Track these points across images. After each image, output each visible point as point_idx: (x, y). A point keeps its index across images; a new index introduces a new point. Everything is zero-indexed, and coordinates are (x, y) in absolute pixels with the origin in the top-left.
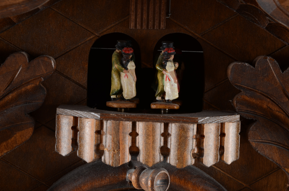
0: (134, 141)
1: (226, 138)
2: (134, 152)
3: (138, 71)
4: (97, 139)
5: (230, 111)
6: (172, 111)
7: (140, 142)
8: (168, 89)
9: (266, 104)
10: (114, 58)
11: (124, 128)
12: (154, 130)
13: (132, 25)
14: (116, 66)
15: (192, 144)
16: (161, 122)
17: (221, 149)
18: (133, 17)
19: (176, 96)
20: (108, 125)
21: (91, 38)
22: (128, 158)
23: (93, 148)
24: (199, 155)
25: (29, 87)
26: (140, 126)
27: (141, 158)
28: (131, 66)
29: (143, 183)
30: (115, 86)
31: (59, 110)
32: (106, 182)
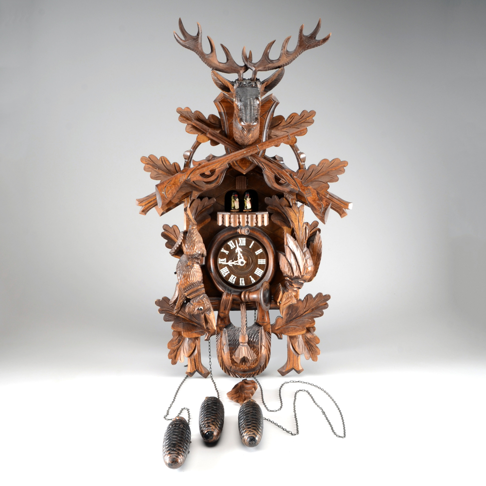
0: (239, 220)
1: (264, 219)
2: (239, 223)
3: (239, 201)
4: (229, 220)
5: (265, 211)
6: (249, 212)
7: (241, 220)
8: (248, 206)
9: (276, 209)
10: (232, 198)
11: (236, 217)
12: (244, 217)
13: (237, 188)
14: (233, 200)
15: (255, 220)
16: (246, 215)
17: (263, 222)
18: (237, 186)
19: (250, 207)
20: (232, 216)
21: (225, 192)
22: (238, 225)
23: (228, 223)
24: (257, 223)
25: (209, 207)
26: (241, 216)
27: (241, 225)
28: (237, 200)
29: (242, 231)
30: (233, 205)
31: (218, 213)
32: (231, 233)
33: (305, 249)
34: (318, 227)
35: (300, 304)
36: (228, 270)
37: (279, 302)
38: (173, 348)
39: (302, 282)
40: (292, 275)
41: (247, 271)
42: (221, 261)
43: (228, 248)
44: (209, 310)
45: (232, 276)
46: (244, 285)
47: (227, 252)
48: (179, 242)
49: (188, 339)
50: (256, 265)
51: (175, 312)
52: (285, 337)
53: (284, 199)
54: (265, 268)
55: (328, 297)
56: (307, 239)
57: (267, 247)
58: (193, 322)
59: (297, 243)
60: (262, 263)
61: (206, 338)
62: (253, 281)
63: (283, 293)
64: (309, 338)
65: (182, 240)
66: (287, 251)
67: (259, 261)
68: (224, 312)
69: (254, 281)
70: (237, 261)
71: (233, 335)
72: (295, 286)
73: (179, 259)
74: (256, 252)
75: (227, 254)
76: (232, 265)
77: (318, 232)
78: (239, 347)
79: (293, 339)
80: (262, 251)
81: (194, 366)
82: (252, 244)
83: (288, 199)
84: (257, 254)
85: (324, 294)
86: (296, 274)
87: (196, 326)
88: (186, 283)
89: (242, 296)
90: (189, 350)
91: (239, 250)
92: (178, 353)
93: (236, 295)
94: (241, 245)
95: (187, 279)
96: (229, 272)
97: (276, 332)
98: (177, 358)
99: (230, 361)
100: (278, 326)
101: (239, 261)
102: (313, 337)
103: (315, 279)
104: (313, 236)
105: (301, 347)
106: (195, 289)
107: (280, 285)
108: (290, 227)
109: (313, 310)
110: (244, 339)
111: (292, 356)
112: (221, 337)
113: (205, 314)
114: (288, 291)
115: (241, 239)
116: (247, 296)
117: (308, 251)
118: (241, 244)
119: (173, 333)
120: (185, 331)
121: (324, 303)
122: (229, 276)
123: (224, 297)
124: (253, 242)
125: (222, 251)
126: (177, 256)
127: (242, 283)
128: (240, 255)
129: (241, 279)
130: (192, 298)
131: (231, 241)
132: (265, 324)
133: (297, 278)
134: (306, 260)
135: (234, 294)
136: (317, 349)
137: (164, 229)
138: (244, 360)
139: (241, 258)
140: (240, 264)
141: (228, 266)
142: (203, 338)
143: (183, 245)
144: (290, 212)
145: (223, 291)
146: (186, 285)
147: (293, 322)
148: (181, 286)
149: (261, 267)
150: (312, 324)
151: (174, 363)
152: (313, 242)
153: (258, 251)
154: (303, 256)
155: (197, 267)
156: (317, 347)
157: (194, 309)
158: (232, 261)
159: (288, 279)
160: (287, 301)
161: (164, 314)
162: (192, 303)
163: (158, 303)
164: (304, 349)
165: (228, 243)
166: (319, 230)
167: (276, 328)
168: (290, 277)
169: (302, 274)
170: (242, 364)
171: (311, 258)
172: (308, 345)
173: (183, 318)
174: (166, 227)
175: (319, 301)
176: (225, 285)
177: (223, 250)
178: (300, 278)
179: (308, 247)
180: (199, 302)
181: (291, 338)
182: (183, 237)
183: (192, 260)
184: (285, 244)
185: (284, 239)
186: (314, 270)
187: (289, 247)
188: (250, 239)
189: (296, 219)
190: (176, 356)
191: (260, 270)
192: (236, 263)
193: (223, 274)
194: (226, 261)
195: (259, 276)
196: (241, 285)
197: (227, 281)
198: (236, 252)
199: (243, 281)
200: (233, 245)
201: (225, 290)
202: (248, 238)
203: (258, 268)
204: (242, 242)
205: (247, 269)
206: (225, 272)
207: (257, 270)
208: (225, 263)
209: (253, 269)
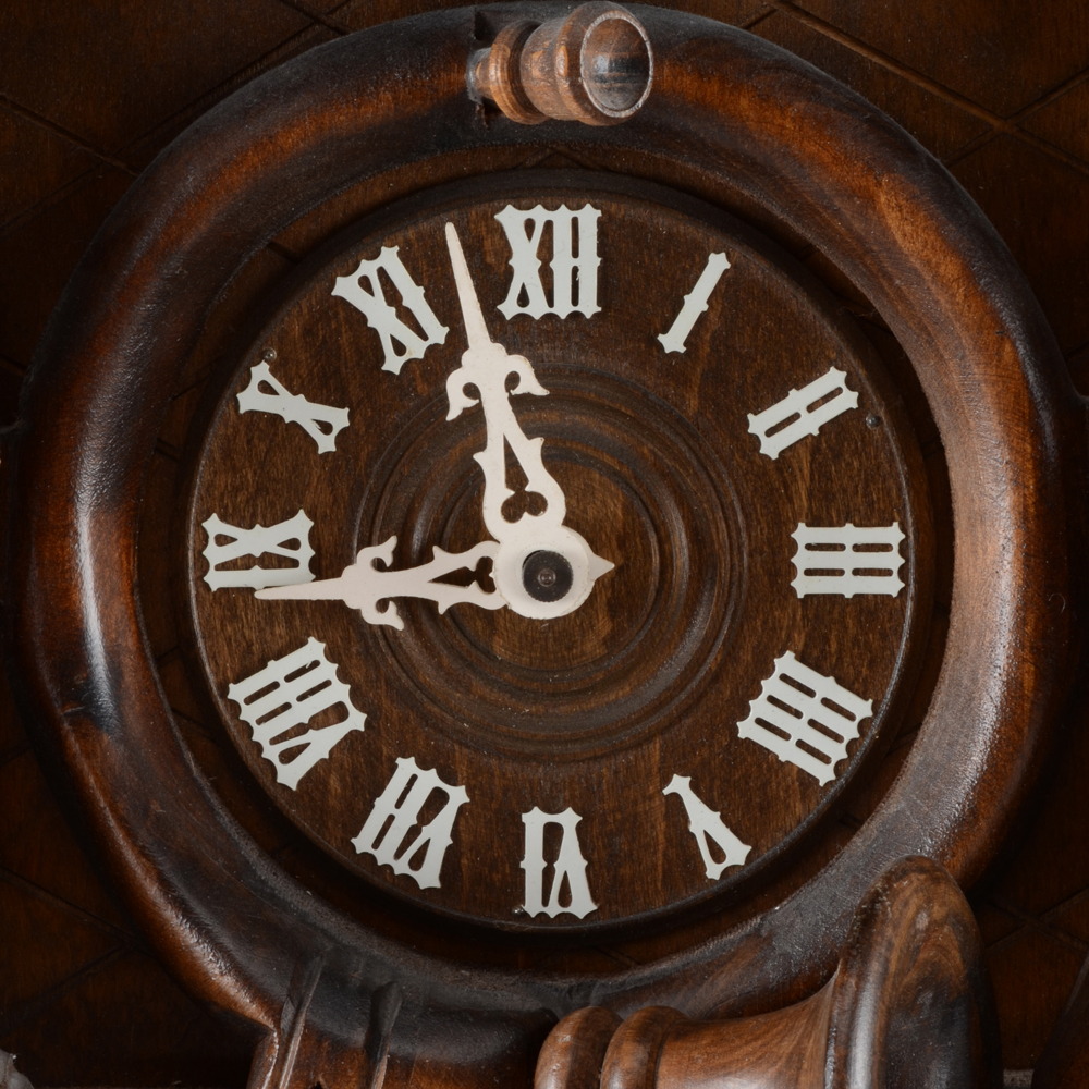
29: (536, 73)
32: (379, 107)
36: (340, 692)
41: (623, 701)
42: (248, 555)
43: (336, 359)
45: (412, 780)
46: (582, 904)
47: (321, 422)
50: (767, 618)
54: (895, 654)
60: (848, 587)
62: (721, 845)
67: (802, 560)
69: (737, 852)
70: (468, 560)
74: (758, 424)
75: (326, 444)
76: (392, 619)
80: (849, 400)
82: (696, 302)
84: (771, 448)
91: (489, 379)
93: (453, 1076)
94: (538, 309)
96: (357, 720)
101: (509, 545)
115: (539, 214)
118: (528, 295)
122: (358, 773)
124: (717, 264)
125: (249, 400)
127: (556, 874)
128: (507, 446)
129: (534, 821)
131: (390, 258)
135: (425, 1052)
139: (523, 504)
140: (511, 595)
141: (335, 621)
145: (252, 1008)
149: (839, 636)
153: (796, 400)
158: (403, 560)
165: (345, 288)
176: (301, 902)
177: (263, 393)
188: (663, 222)
191: (826, 686)
192: (459, 578)
193: (271, 753)
194: (305, 553)
195: (807, 780)
196: (532, 905)
197: (332, 846)
198: (458, 404)
199: (570, 844)
200: (406, 316)
201: (279, 989)
202: (641, 213)
203: (787, 663)
204: (546, 275)
205: (615, 679)
206: (302, 713)
207: (771, 686)
208: (299, 586)
209: (715, 678)
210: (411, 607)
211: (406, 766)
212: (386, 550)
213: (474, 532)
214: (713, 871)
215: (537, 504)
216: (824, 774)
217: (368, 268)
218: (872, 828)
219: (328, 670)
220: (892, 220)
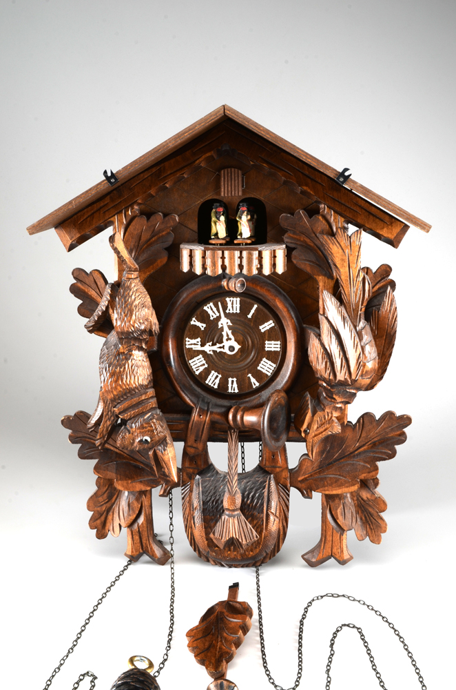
0: (223, 262)
1: (277, 259)
2: (224, 267)
4: (203, 261)
5: (279, 241)
6: (246, 244)
7: (227, 262)
8: (244, 231)
9: (303, 238)
10: (213, 214)
11: (217, 255)
12: (234, 255)
13: (222, 194)
14: (214, 219)
15: (255, 262)
16: (238, 250)
17: (274, 265)
18: (223, 190)
19: (249, 235)
20: (208, 253)
21: (200, 202)
22: (220, 271)
23: (201, 266)
24: (260, 269)
25: (164, 233)
27: (228, 271)
28: (222, 218)
29: (230, 285)
30: (214, 231)
31: (182, 246)
32: (210, 287)
33: (362, 324)
34: (391, 277)
35: (349, 433)
36: (204, 362)
37: (305, 431)
38: (99, 509)
39: (354, 391)
40: (331, 377)
41: (242, 364)
42: (192, 343)
43: (204, 317)
44: (163, 442)
45: (213, 374)
46: (237, 391)
47: (202, 326)
48: (103, 304)
49: (126, 493)
50: (262, 353)
51: (98, 443)
52: (317, 496)
53: (320, 218)
54: (279, 358)
55: (406, 421)
56: (365, 304)
57: (284, 317)
58: (137, 460)
59: (344, 311)
60: (273, 349)
61: (162, 493)
62: (255, 383)
63: (314, 413)
64: (365, 498)
65: (109, 301)
66: (325, 327)
67: (266, 346)
68: (195, 445)
69: (257, 384)
70: (221, 345)
71: (213, 492)
72: (339, 400)
73: (105, 339)
74: (261, 327)
75: (203, 329)
76: (211, 353)
77: (389, 288)
78: (223, 517)
79: (334, 501)
80: (273, 325)
81: (139, 545)
82: (253, 311)
83: (328, 217)
84: (263, 331)
85: (398, 414)
86: (341, 376)
87: (142, 469)
88: (116, 388)
89: (230, 416)
90: (129, 515)
91: (224, 322)
92: (110, 517)
93: (219, 414)
94: (231, 312)
95: (116, 381)
96: (206, 366)
97: (300, 485)
98: (107, 528)
99: (206, 542)
100: (304, 474)
101: (227, 344)
102: (373, 498)
103: (380, 385)
104: (379, 294)
105: (349, 515)
106: (135, 400)
107: (309, 397)
108: (330, 276)
109: (374, 444)
110: (233, 501)
111: (329, 533)
112: (191, 491)
113: (155, 452)
114: (324, 411)
115: (232, 299)
116: (239, 417)
117: (368, 328)
118: (230, 310)
119: (97, 481)
120: (121, 480)
121: (399, 433)
122: (206, 373)
123: (195, 416)
124: (256, 306)
125: (192, 323)
126: (101, 334)
127: (233, 387)
128: (227, 332)
129: (230, 380)
130: (129, 419)
131: (211, 304)
132: (278, 470)
133: (343, 384)
134: (363, 348)
135: (215, 410)
136: (380, 521)
137: (75, 278)
138: (232, 543)
139: (229, 339)
140: (226, 350)
141: (204, 353)
142: (157, 491)
143: (111, 311)
144: (331, 246)
145: (192, 405)
146: (115, 393)
147: (334, 468)
148: (106, 395)
149: (271, 356)
150: (371, 474)
151: (101, 535)
152: (379, 309)
153: (266, 324)
154: (357, 339)
155: (139, 357)
156: (382, 519)
157: (134, 440)
158: (213, 345)
159: (325, 385)
160: (321, 430)
161: (80, 445)
162: (129, 428)
163: (67, 422)
164: (354, 520)
165: (205, 308)
166: (393, 284)
167: (300, 479)
168: (328, 382)
169: (353, 377)
170: (230, 550)
171: (373, 342)
172: (363, 512)
173: (117, 453)
174: (79, 274)
175: (387, 428)
176: (198, 390)
177: (194, 322)
178: (349, 385)
179: (367, 319)
180: (142, 427)
181: (329, 499)
182: (111, 295)
183: (128, 342)
184: (321, 312)
185: (318, 302)
186: (379, 368)
187: (327, 318)
188: (248, 300)
189: (343, 260)
190: (104, 524)
191: (270, 363)
192: (220, 348)
193: (195, 370)
194: (200, 343)
195: (267, 375)
196: (230, 391)
197: (203, 382)
198: (220, 326)
199: (235, 383)
200: (213, 312)
201: (196, 402)
202: (245, 299)
203: (264, 359)
204: (233, 307)
205: (241, 361)
206: (199, 364)
207: (262, 362)
208: (199, 348)
209: (255, 361)
210: (214, 351)
211: (213, 372)
212: (210, 343)
213: (221, 342)
214: (254, 387)
215: (230, 339)
216: (269, 374)
217: (208, 305)
218: (275, 382)
219: (203, 359)
220: (278, 303)
